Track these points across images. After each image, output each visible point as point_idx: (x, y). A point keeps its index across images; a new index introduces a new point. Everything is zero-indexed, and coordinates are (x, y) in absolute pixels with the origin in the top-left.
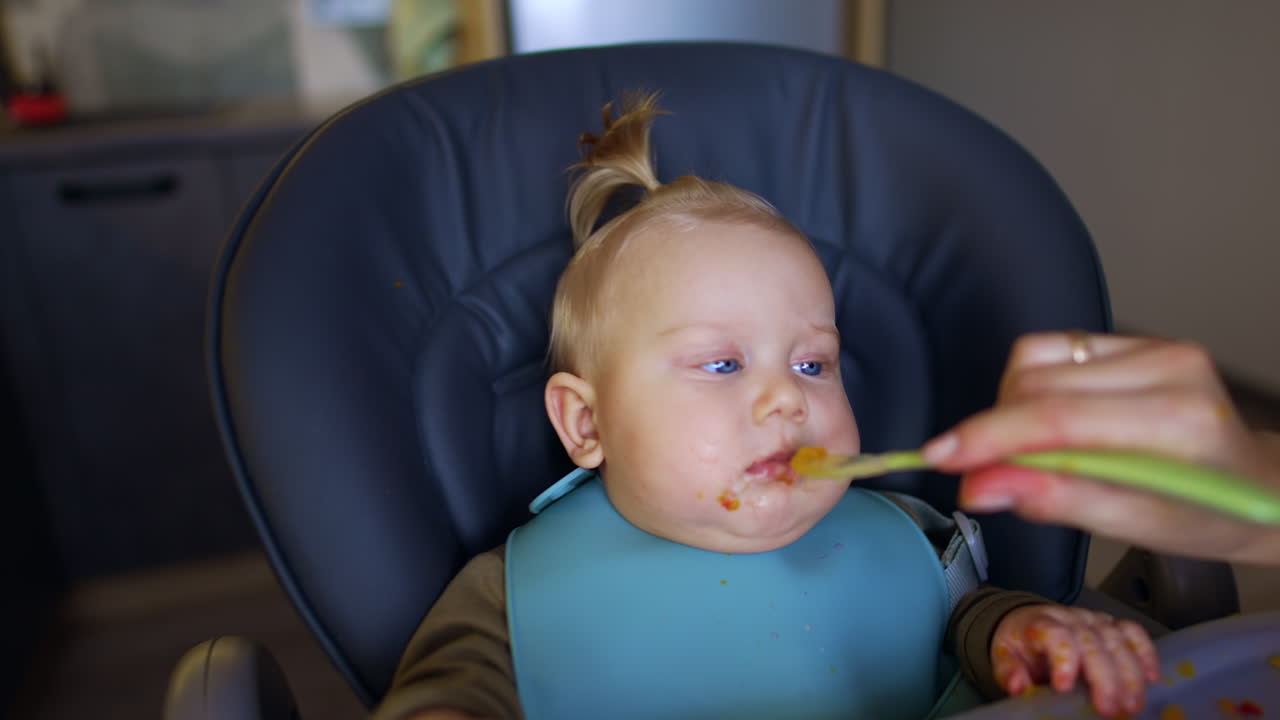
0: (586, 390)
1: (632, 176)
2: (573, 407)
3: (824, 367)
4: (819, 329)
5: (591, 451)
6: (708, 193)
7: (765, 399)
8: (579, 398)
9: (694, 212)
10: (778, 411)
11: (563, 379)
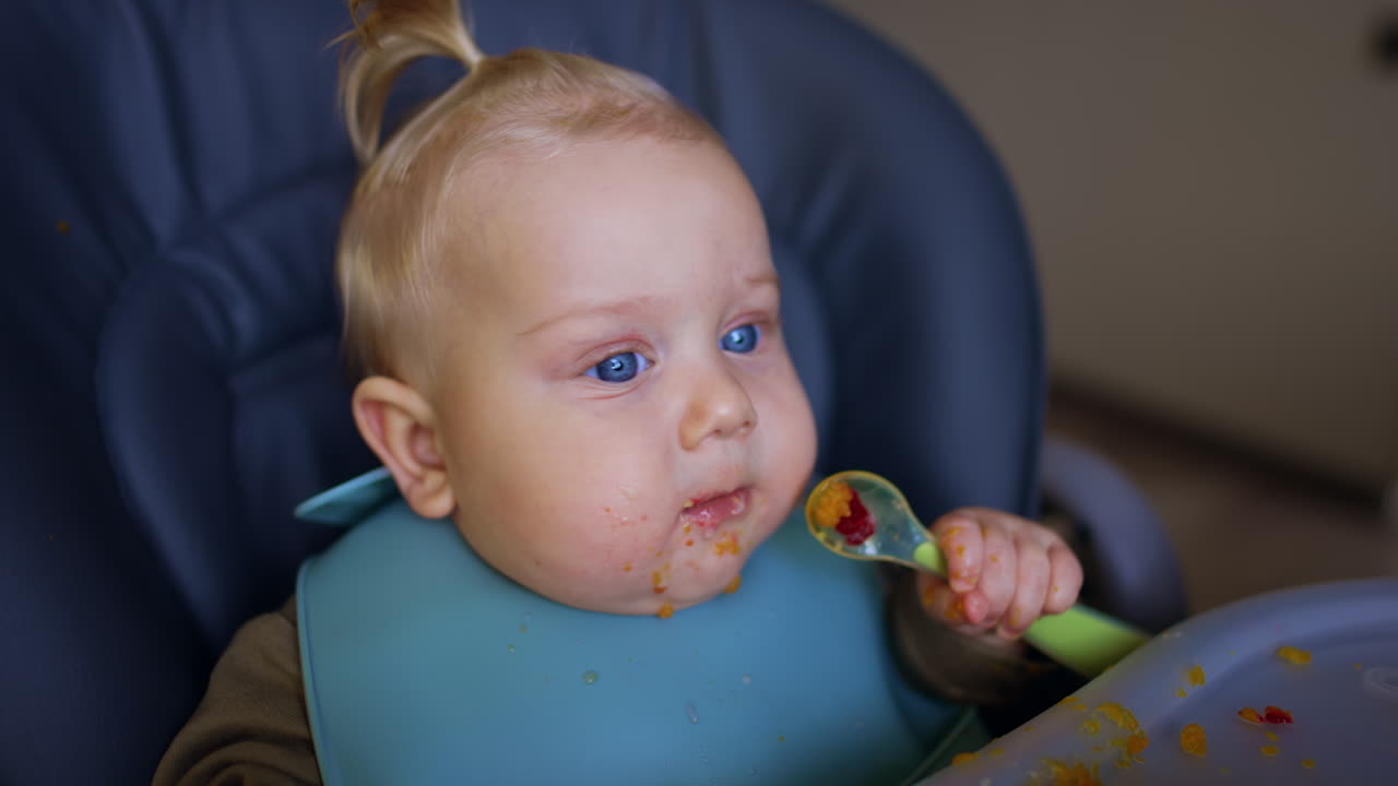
0: (417, 405)
1: (436, 44)
2: (398, 425)
3: (758, 329)
4: (755, 282)
5: (437, 492)
6: (567, 81)
7: (696, 413)
8: (403, 411)
9: (557, 123)
10: (717, 432)
11: (377, 387)
